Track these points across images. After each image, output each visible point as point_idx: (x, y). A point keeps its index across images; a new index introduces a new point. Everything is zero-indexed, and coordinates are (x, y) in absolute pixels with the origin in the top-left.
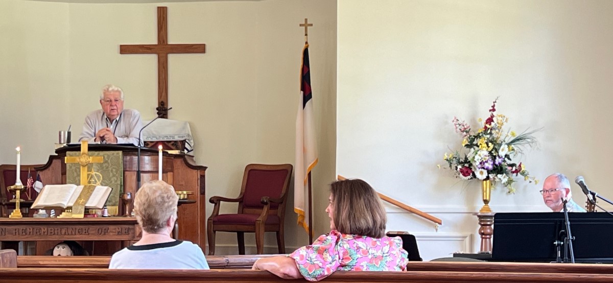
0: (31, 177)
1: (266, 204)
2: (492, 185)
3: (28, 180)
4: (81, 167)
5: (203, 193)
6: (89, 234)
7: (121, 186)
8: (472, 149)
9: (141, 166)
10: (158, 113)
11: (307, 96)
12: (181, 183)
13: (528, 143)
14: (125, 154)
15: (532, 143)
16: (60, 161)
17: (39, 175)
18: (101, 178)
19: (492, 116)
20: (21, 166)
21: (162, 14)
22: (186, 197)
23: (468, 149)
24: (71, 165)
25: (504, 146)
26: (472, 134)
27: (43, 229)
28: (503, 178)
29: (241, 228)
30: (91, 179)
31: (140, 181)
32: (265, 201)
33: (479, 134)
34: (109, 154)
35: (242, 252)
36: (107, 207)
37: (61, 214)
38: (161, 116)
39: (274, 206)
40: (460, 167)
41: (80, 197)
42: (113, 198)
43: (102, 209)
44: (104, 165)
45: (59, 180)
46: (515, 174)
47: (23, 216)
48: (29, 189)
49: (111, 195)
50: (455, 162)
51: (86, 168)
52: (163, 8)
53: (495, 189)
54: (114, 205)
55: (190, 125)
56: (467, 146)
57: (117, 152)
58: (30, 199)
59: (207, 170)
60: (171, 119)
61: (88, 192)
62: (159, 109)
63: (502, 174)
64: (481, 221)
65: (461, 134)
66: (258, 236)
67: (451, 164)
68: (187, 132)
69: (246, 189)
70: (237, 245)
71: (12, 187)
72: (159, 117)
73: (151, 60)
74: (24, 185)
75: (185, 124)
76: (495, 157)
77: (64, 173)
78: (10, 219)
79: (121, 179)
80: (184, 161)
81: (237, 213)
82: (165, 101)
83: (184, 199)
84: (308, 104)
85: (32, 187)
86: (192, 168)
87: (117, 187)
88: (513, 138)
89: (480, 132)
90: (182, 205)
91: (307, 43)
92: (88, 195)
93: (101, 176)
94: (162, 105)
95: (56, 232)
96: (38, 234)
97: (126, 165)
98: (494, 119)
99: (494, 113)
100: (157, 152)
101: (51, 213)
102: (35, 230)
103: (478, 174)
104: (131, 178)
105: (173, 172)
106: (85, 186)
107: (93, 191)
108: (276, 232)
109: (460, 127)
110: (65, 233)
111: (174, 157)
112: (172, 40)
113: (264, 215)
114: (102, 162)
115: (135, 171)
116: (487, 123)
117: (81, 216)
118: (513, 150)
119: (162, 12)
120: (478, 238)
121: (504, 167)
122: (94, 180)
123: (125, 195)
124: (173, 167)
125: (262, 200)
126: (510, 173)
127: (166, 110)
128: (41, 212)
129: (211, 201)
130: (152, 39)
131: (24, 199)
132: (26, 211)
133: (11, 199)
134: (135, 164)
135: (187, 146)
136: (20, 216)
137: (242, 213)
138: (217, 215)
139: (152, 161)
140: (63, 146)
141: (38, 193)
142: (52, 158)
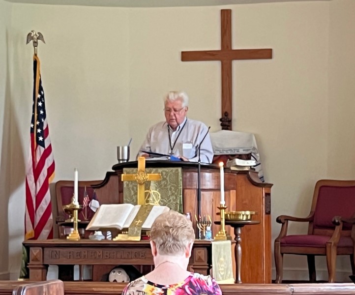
0: (87, 196)
3: (84, 199)
4: (138, 185)
5: (268, 213)
6: (145, 258)
7: (180, 205)
9: (201, 183)
10: (221, 125)
12: (244, 202)
14: (184, 171)
16: (117, 178)
17: (95, 193)
18: (160, 197)
20: (78, 182)
21: (226, 17)
24: (128, 183)
27: (98, 252)
29: (311, 251)
30: (149, 197)
31: (200, 200)
32: (337, 221)
34: (168, 171)
35: (313, 280)
37: (117, 236)
38: (226, 127)
39: (346, 227)
41: (136, 218)
44: (163, 183)
45: (117, 198)
48: (85, 208)
51: (143, 187)
52: (227, 10)
55: (256, 137)
57: (176, 168)
59: (272, 188)
60: (235, 131)
61: (145, 212)
62: (223, 120)
66: (329, 260)
68: (253, 145)
69: (316, 208)
70: (307, 269)
71: (68, 206)
72: (223, 129)
73: (215, 67)
74: (79, 204)
75: (251, 135)
77: (121, 191)
78: (68, 241)
79: (180, 198)
80: (248, 178)
81: (306, 233)
82: (229, 112)
83: (247, 220)
85: (88, 206)
86: (255, 186)
87: (177, 206)
90: (245, 226)
92: (145, 215)
93: (159, 194)
94: (226, 116)
95: (111, 255)
96: (93, 257)
97: (185, 182)
100: (218, 169)
101: (108, 234)
102: (90, 253)
104: (191, 196)
105: (236, 189)
106: (142, 206)
107: (150, 211)
108: (349, 256)
110: (121, 256)
111: (237, 174)
112: (236, 46)
113: (336, 236)
114: (160, 180)
115: (195, 189)
117: (138, 239)
119: (226, 15)
122: (152, 199)
125: (333, 220)
127: (230, 121)
128: (97, 233)
129: (278, 221)
130: (217, 46)
131: (80, 219)
132: (83, 231)
133: (66, 220)
134: (195, 181)
137: (313, 234)
138: (285, 236)
139: (213, 179)
140: (121, 162)
141: (94, 213)
142: (109, 175)
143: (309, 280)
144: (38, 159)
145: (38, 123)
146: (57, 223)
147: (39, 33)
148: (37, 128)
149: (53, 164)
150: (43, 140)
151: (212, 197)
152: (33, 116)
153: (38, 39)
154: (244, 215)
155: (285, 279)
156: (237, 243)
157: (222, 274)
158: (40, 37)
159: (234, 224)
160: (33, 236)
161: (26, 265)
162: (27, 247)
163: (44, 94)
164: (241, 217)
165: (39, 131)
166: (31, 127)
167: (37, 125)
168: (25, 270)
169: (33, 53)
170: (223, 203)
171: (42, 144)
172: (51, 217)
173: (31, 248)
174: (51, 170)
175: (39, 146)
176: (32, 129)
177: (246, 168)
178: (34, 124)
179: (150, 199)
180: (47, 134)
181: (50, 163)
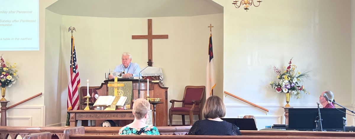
0: (94, 93)
1: (194, 103)
2: (290, 95)
3: (92, 94)
4: (115, 88)
5: (167, 99)
6: (117, 117)
7: (131, 96)
8: (282, 80)
9: (140, 87)
10: (148, 64)
11: (211, 57)
12: (157, 95)
13: (306, 77)
14: (133, 83)
15: (307, 77)
16: (106, 86)
17: (97, 92)
18: (123, 93)
19: (290, 66)
20: (89, 87)
21: (150, 22)
22: (159, 101)
23: (280, 80)
24: (110, 87)
25: (295, 79)
26: (282, 73)
27: (98, 115)
28: (295, 92)
29: (183, 113)
31: (140, 94)
33: (284, 73)
34: (126, 83)
35: (184, 124)
36: (126, 105)
37: (106, 108)
39: (197, 104)
40: (276, 87)
41: (114, 101)
43: (123, 106)
44: (124, 87)
45: (106, 94)
46: (300, 90)
47: (90, 109)
50: (274, 85)
51: (117, 89)
52: (150, 19)
53: (292, 97)
54: (129, 104)
55: (162, 69)
56: (279, 78)
57: (130, 82)
58: (93, 102)
59: (168, 89)
60: (154, 67)
61: (117, 99)
63: (294, 90)
64: (285, 111)
65: (277, 73)
66: (190, 117)
67: (272, 86)
68: (161, 72)
69: (186, 96)
70: (182, 120)
71: (86, 97)
72: (149, 66)
73: (146, 41)
74: (90, 96)
75: (159, 69)
76: (291, 83)
77: (107, 91)
78: (85, 110)
79: (131, 93)
80: (158, 85)
81: (181, 107)
82: (151, 59)
83: (158, 102)
84: (212, 60)
85: (94, 97)
86: (162, 88)
88: (299, 75)
89: (285, 72)
90: (158, 104)
91: (211, 34)
94: (150, 61)
95: (104, 116)
96: (96, 117)
97: (134, 87)
98: (291, 67)
99: (291, 64)
101: (102, 108)
102: (95, 115)
103: (284, 90)
104: (136, 93)
105: (153, 89)
106: (116, 97)
107: (119, 98)
108: (198, 115)
109: (276, 70)
110: (108, 116)
111: (154, 84)
112: (154, 33)
113: (193, 107)
115: (137, 90)
116: (288, 68)
117: (113, 109)
118: (299, 80)
120: (284, 118)
121: (295, 88)
123: (133, 100)
125: (192, 101)
126: (298, 90)
127: (152, 63)
128: (97, 107)
129: (171, 102)
130: (146, 34)
131: (90, 102)
132: (91, 107)
133: (85, 102)
134: (137, 87)
135: (160, 78)
137: (184, 107)
138: (173, 107)
139: (144, 86)
140: (107, 79)
141: (97, 99)
142: (102, 84)
143: (182, 124)
144: (73, 78)
145: (73, 63)
146: (81, 103)
147: (73, 27)
148: (73, 66)
149: (80, 80)
150: (75, 70)
151: (144, 93)
152: (71, 61)
154: (157, 100)
155: (172, 124)
156: (154, 111)
157: (148, 123)
158: (74, 29)
159: (153, 103)
160: (71, 108)
161: (69, 120)
162: (69, 113)
163: (75, 52)
164: (156, 101)
165: (74, 67)
168: (68, 123)
169: (71, 36)
170: (148, 95)
171: (75, 72)
172: (79, 101)
173: (70, 114)
174: (79, 82)
176: (71, 66)
177: (158, 81)
178: (71, 64)
179: (119, 94)
180: (77, 68)
181: (78, 80)
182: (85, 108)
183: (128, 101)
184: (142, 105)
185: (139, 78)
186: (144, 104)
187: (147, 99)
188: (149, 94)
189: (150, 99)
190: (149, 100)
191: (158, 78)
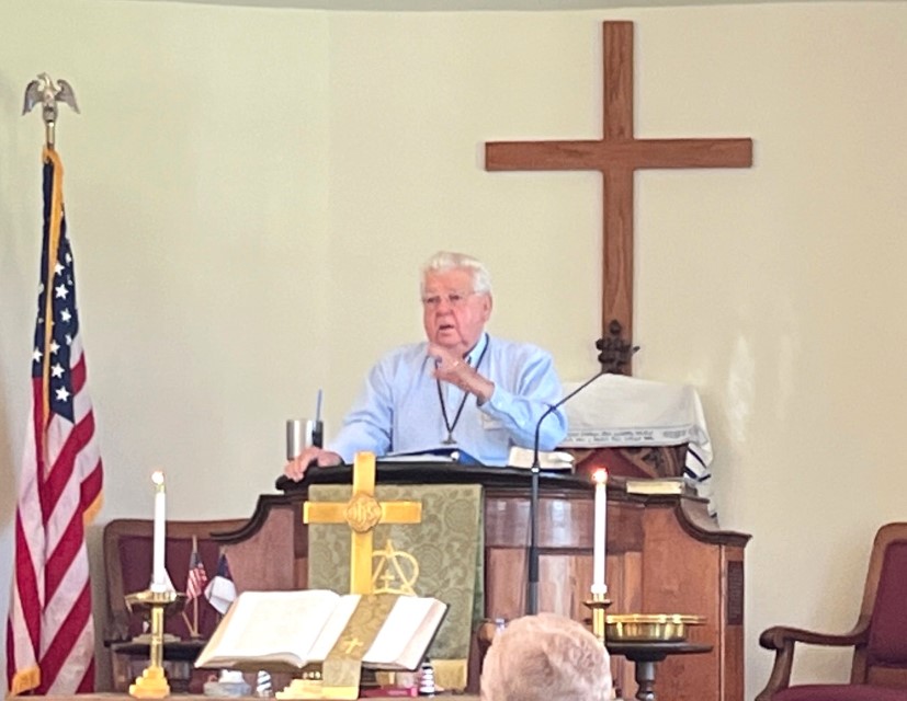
0: (201, 565)
3: (191, 573)
4: (354, 535)
5: (736, 618)
7: (477, 595)
9: (539, 530)
10: (601, 359)
12: (667, 587)
14: (488, 495)
16: (291, 513)
17: (224, 558)
18: (416, 572)
20: (168, 524)
21: (618, 44)
22: (680, 633)
24: (322, 528)
30: (383, 572)
31: (536, 580)
34: (441, 493)
36: (433, 663)
37: (288, 685)
38: (610, 366)
41: (347, 633)
42: (452, 635)
43: (415, 671)
44: (425, 530)
45: (288, 575)
47: (173, 690)
48: (193, 600)
49: (446, 623)
51: (369, 538)
52: (621, 24)
54: (454, 655)
55: (702, 398)
57: (465, 487)
58: (194, 633)
59: (748, 549)
60: (637, 377)
61: (373, 617)
62: (605, 344)
68: (692, 420)
69: (877, 605)
71: (142, 597)
72: (604, 371)
73: (583, 189)
74: (177, 589)
75: (687, 391)
77: (301, 553)
78: (133, 698)
79: (477, 573)
80: (677, 515)
81: (848, 681)
82: (623, 321)
83: (674, 640)
85: (202, 598)
86: (700, 540)
87: (465, 600)
90: (669, 657)
92: (373, 624)
93: (415, 562)
94: (613, 332)
97: (493, 528)
100: (591, 488)
101: (260, 680)
104: (511, 569)
105: (641, 550)
106: (364, 598)
107: (387, 612)
111: (646, 504)
112: (647, 127)
114: (418, 521)
115: (521, 547)
117: (349, 693)
119: (617, 35)
122: (392, 578)
123: (489, 626)
124: (643, 535)
127: (626, 349)
128: (227, 676)
129: (765, 642)
131: (176, 635)
132: (181, 670)
133: (137, 635)
134: (521, 525)
135: (691, 462)
136: (163, 691)
137: (866, 682)
138: (784, 686)
139: (573, 517)
142: (265, 503)
144: (53, 455)
145: (54, 347)
146: (107, 644)
147: (59, 82)
148: (52, 363)
149: (98, 471)
150: (70, 399)
151: (569, 571)
152: (40, 329)
153: (58, 98)
154: (667, 626)
158: (65, 93)
159: (633, 652)
160: (37, 682)
163: (71, 263)
164: (657, 632)
165: (58, 371)
166: (35, 361)
167: (52, 354)
169: (44, 142)
170: (599, 589)
171: (66, 410)
172: (91, 627)
174: (92, 487)
175: (57, 417)
176: (37, 367)
177: (672, 487)
178: (42, 350)
179: (389, 577)
180: (82, 379)
181: (89, 469)
182: (139, 680)
183: (448, 630)
184: (547, 664)
185: (536, 463)
186: (566, 658)
187: (589, 622)
188: (608, 582)
189: (610, 619)
190: (606, 625)
191: (670, 459)
